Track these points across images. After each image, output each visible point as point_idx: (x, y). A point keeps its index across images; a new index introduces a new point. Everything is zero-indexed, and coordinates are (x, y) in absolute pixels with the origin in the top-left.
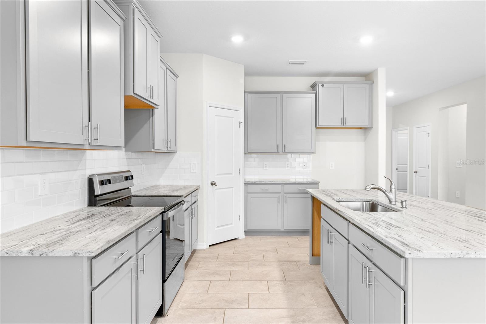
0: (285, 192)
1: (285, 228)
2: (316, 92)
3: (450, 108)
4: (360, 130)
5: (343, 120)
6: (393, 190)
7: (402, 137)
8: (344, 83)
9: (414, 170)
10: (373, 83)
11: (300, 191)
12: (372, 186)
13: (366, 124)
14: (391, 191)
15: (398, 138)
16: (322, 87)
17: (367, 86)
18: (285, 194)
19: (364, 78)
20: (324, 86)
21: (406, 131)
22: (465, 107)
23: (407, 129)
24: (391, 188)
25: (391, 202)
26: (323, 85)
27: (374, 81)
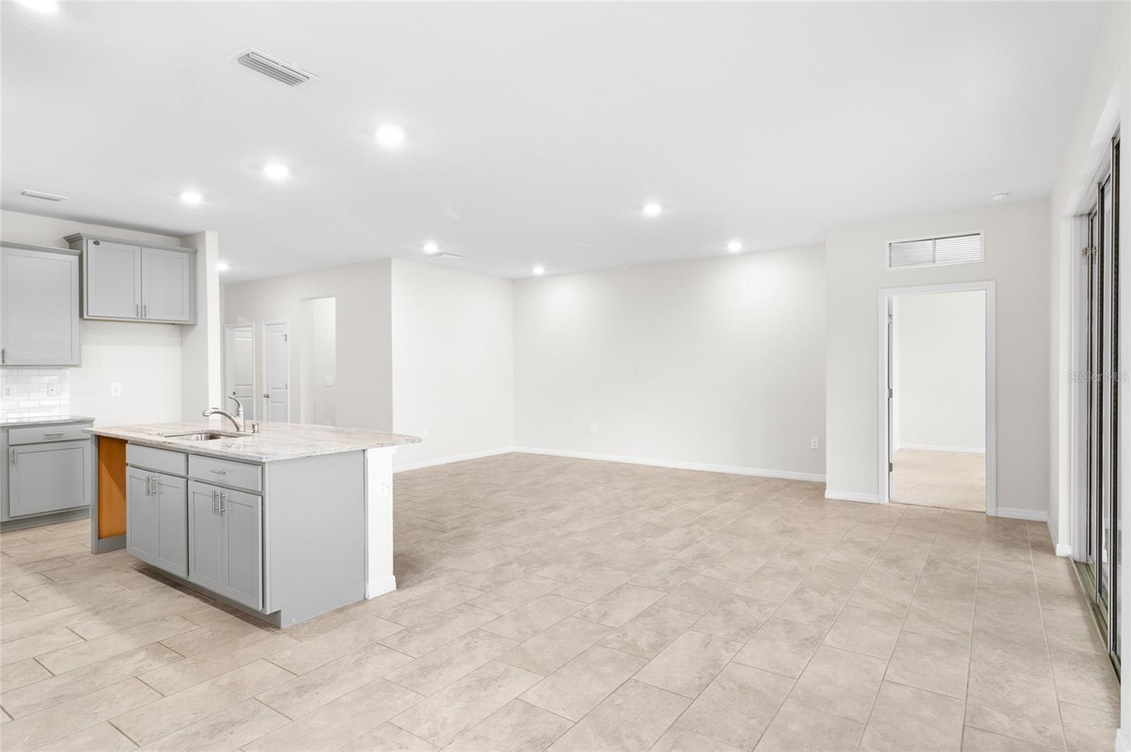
0: (10, 444)
1: (11, 516)
2: (82, 252)
3: (314, 300)
4: (170, 326)
5: (141, 309)
6: (241, 413)
7: (244, 338)
8: (141, 245)
9: (265, 393)
10: (196, 252)
11: (48, 439)
12: (213, 410)
13: (184, 317)
14: (238, 415)
15: (237, 339)
16: (94, 245)
17: (185, 256)
18: (11, 449)
19: (177, 240)
20: (99, 244)
21: (250, 329)
22: (333, 300)
23: (251, 326)
24: (238, 411)
25: (238, 429)
26: (96, 243)
27: (199, 250)
